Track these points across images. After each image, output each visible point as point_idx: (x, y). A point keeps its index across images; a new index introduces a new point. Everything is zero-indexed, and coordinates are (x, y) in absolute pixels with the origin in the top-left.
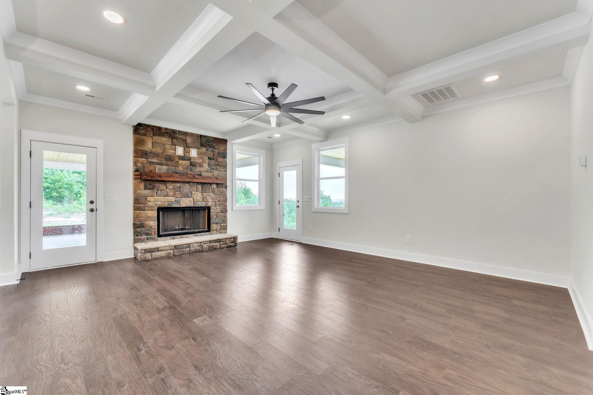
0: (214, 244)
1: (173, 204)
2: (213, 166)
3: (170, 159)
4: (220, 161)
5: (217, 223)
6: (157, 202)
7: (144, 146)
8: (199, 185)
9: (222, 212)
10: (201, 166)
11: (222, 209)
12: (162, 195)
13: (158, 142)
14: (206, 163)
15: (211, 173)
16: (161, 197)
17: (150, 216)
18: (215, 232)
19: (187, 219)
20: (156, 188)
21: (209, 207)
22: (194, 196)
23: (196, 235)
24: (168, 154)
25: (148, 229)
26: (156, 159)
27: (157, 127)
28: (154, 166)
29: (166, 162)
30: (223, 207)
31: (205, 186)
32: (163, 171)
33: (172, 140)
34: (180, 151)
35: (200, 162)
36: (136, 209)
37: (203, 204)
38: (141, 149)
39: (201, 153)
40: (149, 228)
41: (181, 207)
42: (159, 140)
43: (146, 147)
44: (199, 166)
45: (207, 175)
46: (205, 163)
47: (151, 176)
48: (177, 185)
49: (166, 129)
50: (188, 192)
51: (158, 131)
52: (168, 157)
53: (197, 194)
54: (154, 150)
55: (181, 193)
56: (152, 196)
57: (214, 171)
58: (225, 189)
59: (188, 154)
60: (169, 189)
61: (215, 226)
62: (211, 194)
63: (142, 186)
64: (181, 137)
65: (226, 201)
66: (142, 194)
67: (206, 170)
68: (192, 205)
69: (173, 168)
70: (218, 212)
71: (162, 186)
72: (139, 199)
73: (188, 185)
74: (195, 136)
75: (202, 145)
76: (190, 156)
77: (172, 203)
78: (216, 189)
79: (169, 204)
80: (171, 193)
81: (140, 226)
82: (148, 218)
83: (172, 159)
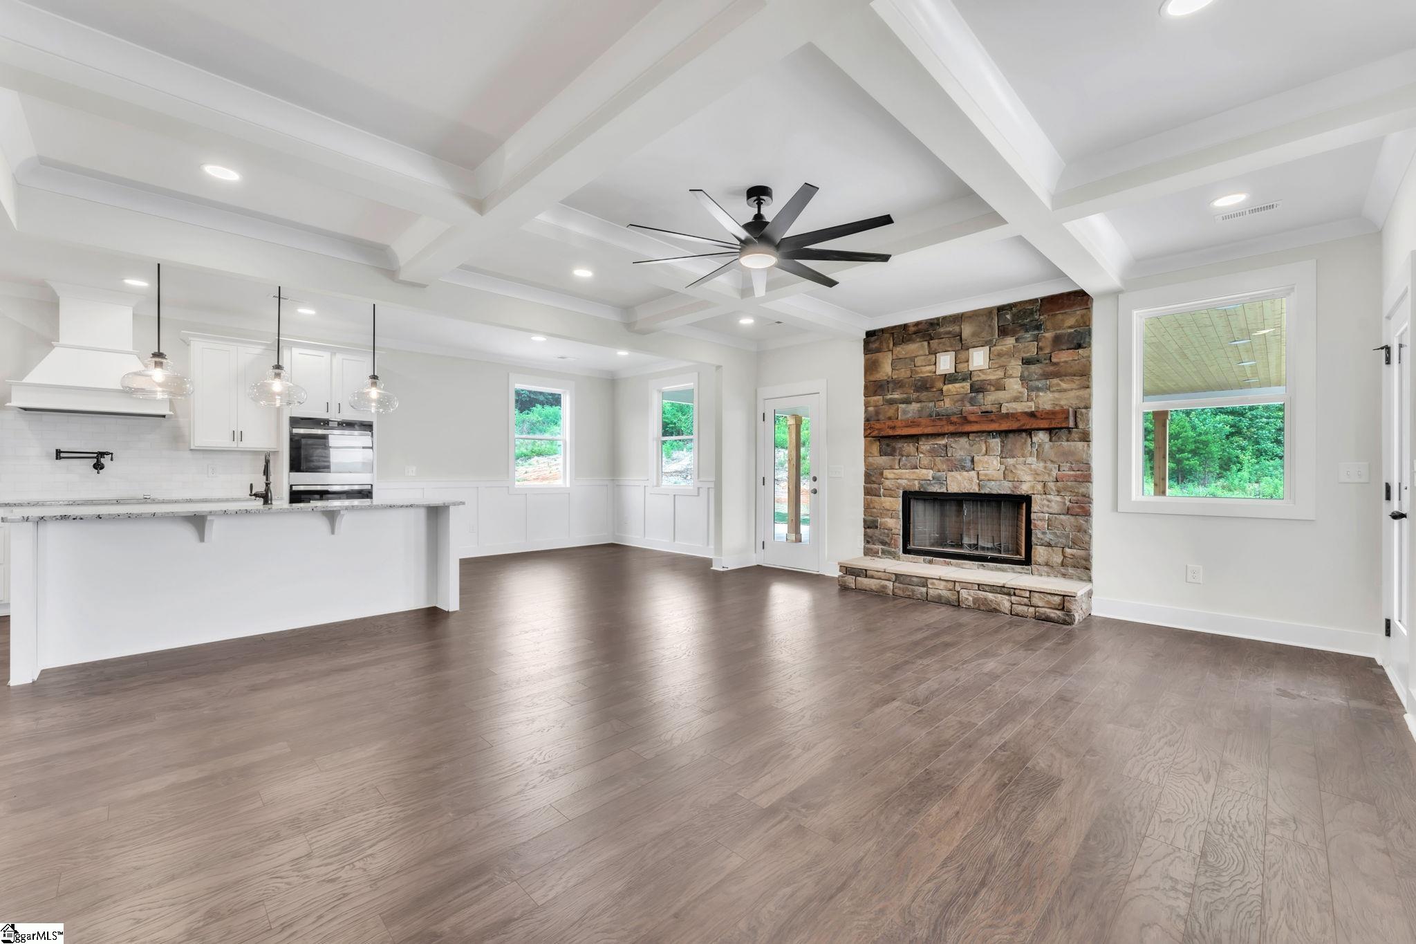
0: (990, 596)
1: (929, 485)
2: (1037, 380)
3: (924, 386)
4: (1062, 360)
5: (1049, 545)
6: (899, 481)
7: (878, 372)
8: (994, 437)
9: (1067, 513)
10: (1000, 387)
11: (1068, 503)
12: (909, 465)
13: (901, 356)
14: (1013, 377)
15: (1032, 400)
16: (907, 471)
17: (888, 508)
18: (1045, 568)
19: (969, 523)
20: (898, 451)
21: (1028, 495)
22: (978, 467)
23: (983, 565)
24: (922, 376)
25: (884, 533)
26: (899, 391)
27: (900, 326)
28: (895, 407)
29: (918, 394)
30: (1075, 498)
31: (1010, 440)
32: (910, 415)
33: (929, 343)
34: (945, 363)
35: (998, 377)
36: (868, 492)
37: (1005, 488)
38: (874, 379)
39: (1000, 355)
40: (886, 531)
41: (949, 491)
42: (903, 352)
43: (881, 373)
44: (993, 389)
45: (1016, 409)
46: (1011, 376)
47: (877, 429)
48: (938, 442)
49: (917, 324)
50: (964, 457)
51: (902, 334)
52: (920, 383)
53: (987, 462)
54: (895, 375)
55: (948, 460)
56: (892, 468)
57: (1041, 394)
58: (1080, 445)
59: (966, 364)
60: (922, 453)
61: (1041, 551)
62: (1032, 460)
63: (875, 448)
64: (948, 329)
65: (1087, 478)
66: (874, 464)
67: (1015, 394)
68: (975, 489)
69: (931, 404)
70: (1056, 512)
71: (909, 448)
72: (871, 475)
73: (966, 440)
74: (982, 316)
75: (1003, 332)
76: (970, 369)
77: (928, 482)
78: (1047, 446)
79: (922, 486)
80: (926, 461)
81: (871, 525)
82: (885, 512)
83: (928, 386)
